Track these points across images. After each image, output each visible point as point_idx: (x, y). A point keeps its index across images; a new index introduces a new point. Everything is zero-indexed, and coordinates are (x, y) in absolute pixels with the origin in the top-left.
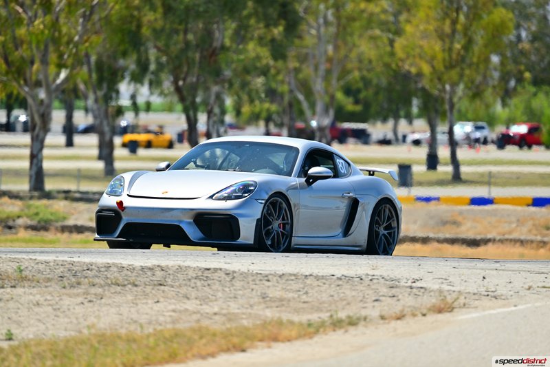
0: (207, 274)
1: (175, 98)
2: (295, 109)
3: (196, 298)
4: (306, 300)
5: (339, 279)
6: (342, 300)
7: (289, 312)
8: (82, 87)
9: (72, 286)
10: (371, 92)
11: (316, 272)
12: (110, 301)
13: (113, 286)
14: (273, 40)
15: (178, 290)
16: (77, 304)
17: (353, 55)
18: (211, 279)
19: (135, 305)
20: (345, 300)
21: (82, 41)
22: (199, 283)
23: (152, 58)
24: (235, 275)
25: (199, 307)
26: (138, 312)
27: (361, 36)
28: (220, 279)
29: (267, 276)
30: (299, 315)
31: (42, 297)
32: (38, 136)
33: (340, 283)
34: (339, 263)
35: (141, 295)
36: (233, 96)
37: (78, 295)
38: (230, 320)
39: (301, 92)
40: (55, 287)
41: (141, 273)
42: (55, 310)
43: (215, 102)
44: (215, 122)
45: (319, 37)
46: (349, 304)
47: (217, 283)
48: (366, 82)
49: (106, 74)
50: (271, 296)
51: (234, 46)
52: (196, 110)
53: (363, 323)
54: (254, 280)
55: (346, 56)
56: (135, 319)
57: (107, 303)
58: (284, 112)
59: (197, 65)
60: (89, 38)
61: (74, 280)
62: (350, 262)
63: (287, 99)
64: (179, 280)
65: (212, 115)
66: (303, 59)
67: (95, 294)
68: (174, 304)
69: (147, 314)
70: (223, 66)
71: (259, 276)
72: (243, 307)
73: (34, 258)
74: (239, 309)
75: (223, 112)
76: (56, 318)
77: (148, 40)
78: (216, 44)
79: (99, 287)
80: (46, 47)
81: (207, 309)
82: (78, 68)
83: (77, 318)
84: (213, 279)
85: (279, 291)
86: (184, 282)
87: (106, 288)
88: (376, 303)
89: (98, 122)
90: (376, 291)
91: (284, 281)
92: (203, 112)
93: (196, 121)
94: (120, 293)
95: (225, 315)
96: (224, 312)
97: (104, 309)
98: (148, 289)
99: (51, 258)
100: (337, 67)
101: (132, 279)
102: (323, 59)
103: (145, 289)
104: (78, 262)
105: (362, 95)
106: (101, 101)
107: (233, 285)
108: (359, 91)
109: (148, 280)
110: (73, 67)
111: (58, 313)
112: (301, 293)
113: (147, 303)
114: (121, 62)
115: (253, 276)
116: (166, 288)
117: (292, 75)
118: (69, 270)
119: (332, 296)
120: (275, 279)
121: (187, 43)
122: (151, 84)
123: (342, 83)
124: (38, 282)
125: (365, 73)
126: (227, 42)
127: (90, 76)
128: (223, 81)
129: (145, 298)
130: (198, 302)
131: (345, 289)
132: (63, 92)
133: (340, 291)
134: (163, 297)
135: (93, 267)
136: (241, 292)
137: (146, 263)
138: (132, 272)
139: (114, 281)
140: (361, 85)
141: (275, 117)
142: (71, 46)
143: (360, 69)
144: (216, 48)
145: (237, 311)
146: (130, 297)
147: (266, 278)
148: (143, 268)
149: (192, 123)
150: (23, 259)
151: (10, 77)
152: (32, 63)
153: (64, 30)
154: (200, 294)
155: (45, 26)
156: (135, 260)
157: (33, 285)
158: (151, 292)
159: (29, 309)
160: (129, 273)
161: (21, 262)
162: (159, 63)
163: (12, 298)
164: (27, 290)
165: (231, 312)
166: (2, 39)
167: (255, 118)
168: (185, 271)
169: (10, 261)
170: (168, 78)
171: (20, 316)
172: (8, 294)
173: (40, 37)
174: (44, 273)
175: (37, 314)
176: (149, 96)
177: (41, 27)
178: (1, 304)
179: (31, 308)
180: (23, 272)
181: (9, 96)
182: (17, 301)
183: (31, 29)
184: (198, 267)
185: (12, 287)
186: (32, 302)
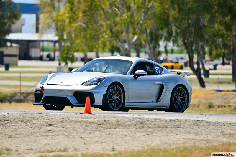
0: (198, 123)
1: (184, 48)
3: (193, 133)
7: (234, 139)
8: (143, 42)
9: (140, 128)
13: (158, 128)
14: (226, 23)
15: (186, 130)
16: (142, 136)
18: (200, 125)
19: (167, 136)
21: (144, 23)
22: (194, 127)
23: (174, 31)
24: (210, 123)
25: (195, 137)
26: (168, 139)
28: (203, 125)
29: (224, 124)
31: (127, 133)
35: (170, 132)
36: (208, 47)
37: (143, 132)
38: (208, 143)
40: (132, 128)
41: (170, 122)
43: (201, 49)
44: (201, 58)
47: (203, 127)
49: (154, 37)
50: (226, 132)
51: (209, 25)
52: (193, 53)
54: (218, 126)
56: (167, 142)
57: (155, 135)
58: (231, 53)
59: (193, 34)
60: (146, 22)
61: (141, 125)
63: (232, 48)
64: (186, 125)
65: (200, 55)
67: (150, 132)
68: (184, 136)
69: (172, 140)
70: (204, 34)
71: (220, 123)
72: (214, 137)
73: (123, 116)
74: (212, 138)
75: (204, 53)
76: (133, 142)
77: (172, 22)
78: (201, 24)
79: (152, 128)
80: (128, 26)
81: (198, 138)
82: (142, 35)
83: (142, 142)
85: (229, 130)
86: (188, 126)
87: (155, 129)
89: (150, 58)
91: (231, 126)
92: (196, 54)
93: (193, 57)
94: (161, 131)
95: (206, 140)
96: (206, 139)
97: (154, 138)
98: (173, 129)
101: (166, 125)
103: (172, 129)
104: (143, 118)
106: (152, 49)
107: (209, 128)
109: (173, 125)
110: (140, 34)
111: (134, 139)
113: (172, 135)
114: (161, 32)
115: (218, 124)
116: (180, 129)
117: (234, 37)
118: (139, 121)
120: (227, 125)
121: (189, 24)
122: (173, 42)
124: (125, 126)
126: (206, 24)
127: (147, 38)
128: (205, 40)
129: (171, 133)
130: (194, 135)
132: (136, 45)
134: (179, 133)
135: (149, 120)
136: (213, 131)
137: (172, 118)
138: (166, 122)
139: (158, 126)
141: (227, 55)
142: (139, 25)
144: (201, 26)
145: (211, 139)
146: (165, 133)
148: (170, 120)
149: (191, 58)
150: (119, 116)
151: (113, 38)
152: (122, 32)
153: (136, 18)
154: (195, 131)
155: (128, 17)
156: (167, 117)
157: (123, 127)
158: (174, 131)
159: (122, 138)
160: (164, 122)
161: (118, 118)
162: (176, 33)
163: (114, 133)
164: (120, 129)
165: (209, 139)
166: (109, 22)
167: (218, 56)
168: (188, 122)
169: (113, 117)
170: (180, 39)
171: (118, 141)
172: (113, 131)
173: (126, 22)
174: (128, 122)
175: (125, 140)
176: (172, 47)
177: (126, 17)
178: (110, 136)
179: (123, 137)
180: (119, 122)
181: (112, 47)
182: (116, 135)
183: (122, 18)
184: (194, 120)
185: (114, 128)
186: (123, 135)
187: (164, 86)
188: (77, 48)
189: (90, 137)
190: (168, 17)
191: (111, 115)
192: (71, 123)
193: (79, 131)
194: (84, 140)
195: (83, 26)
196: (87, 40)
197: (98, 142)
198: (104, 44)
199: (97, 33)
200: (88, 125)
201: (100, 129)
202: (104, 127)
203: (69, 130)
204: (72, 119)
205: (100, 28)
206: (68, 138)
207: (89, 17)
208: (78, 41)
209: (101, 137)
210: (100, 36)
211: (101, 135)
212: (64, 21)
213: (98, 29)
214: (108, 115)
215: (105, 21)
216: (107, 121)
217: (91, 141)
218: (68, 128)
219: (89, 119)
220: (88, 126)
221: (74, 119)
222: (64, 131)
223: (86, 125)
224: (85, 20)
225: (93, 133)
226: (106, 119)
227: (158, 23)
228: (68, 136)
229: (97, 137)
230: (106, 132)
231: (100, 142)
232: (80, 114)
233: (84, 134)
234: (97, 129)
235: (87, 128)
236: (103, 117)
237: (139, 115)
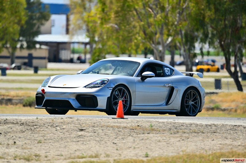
0: (235, 128)
1: (220, 50)
3: (230, 139)
8: (178, 44)
9: (175, 133)
13: (193, 133)
15: (222, 135)
16: (177, 141)
19: (202, 142)
21: (178, 24)
22: (232, 132)
23: (210, 32)
25: (232, 142)
26: (204, 145)
28: (241, 130)
31: (161, 138)
37: (177, 137)
40: (167, 134)
41: (206, 127)
43: (238, 51)
44: (238, 60)
47: (240, 132)
49: (189, 39)
52: (229, 55)
56: (203, 148)
57: (191, 140)
59: (230, 35)
60: (181, 23)
61: (175, 130)
64: (223, 130)
65: (237, 57)
67: (185, 137)
68: (221, 141)
69: (208, 145)
70: (242, 35)
73: (157, 120)
75: (242, 56)
76: (168, 147)
77: (208, 23)
78: (239, 25)
79: (187, 134)
80: (162, 27)
81: (235, 143)
82: (177, 36)
83: (177, 147)
84: (238, 130)
86: (225, 131)
87: (190, 134)
89: (185, 60)
92: (233, 56)
93: (230, 60)
94: (196, 136)
95: (243, 146)
96: (243, 144)
97: (189, 143)
98: (209, 134)
99: (165, 120)
101: (202, 130)
103: (207, 135)
104: (177, 122)
106: (187, 51)
109: (209, 130)
110: (174, 36)
111: (169, 145)
113: (208, 141)
114: (196, 33)
116: (217, 134)
118: (173, 126)
121: (225, 25)
122: (210, 43)
124: (159, 131)
126: (244, 25)
128: (242, 42)
129: (207, 138)
132: (170, 47)
134: (216, 138)
135: (184, 125)
137: (208, 123)
138: (202, 127)
139: (193, 131)
142: (174, 26)
144: (238, 27)
146: (201, 138)
148: (206, 125)
149: (228, 60)
150: (153, 121)
151: (146, 40)
152: (156, 34)
153: (170, 19)
154: (232, 137)
155: (162, 17)
156: (203, 121)
157: (157, 132)
158: (210, 136)
160: (200, 127)
161: (152, 122)
162: (212, 34)
163: (148, 139)
164: (154, 135)
166: (142, 23)
168: (225, 126)
169: (147, 122)
170: (217, 41)
171: (151, 147)
172: (146, 136)
173: (160, 23)
174: (162, 127)
175: (159, 145)
176: (208, 49)
177: (160, 18)
178: (143, 141)
179: (156, 143)
180: (153, 127)
181: (146, 49)
182: (150, 140)
183: (156, 19)
184: (231, 125)
185: (148, 133)
186: (157, 140)
187: (174, 88)
188: (109, 51)
189: (122, 143)
190: (204, 18)
191: (144, 120)
192: (103, 128)
193: (111, 136)
194: (117, 145)
195: (116, 28)
196: (119, 42)
197: (131, 147)
198: (137, 46)
199: (130, 35)
200: (120, 130)
201: (133, 134)
202: (137, 132)
203: (100, 135)
204: (104, 124)
205: (133, 29)
206: (100, 143)
207: (121, 18)
208: (110, 43)
209: (134, 142)
210: (133, 37)
211: (134, 140)
212: (95, 22)
213: (131, 31)
214: (141, 119)
215: (138, 22)
216: (140, 126)
218: (100, 133)
219: (121, 124)
220: (121, 131)
221: (106, 124)
222: (96, 136)
223: (118, 130)
224: (117, 20)
225: (126, 138)
226: (140, 124)
227: (194, 24)
228: (100, 142)
229: (130, 142)
230: (139, 137)
231: (133, 147)
232: (113, 118)
233: (116, 140)
234: (130, 134)
235: (119, 133)
236: (136, 121)
237: (174, 119)
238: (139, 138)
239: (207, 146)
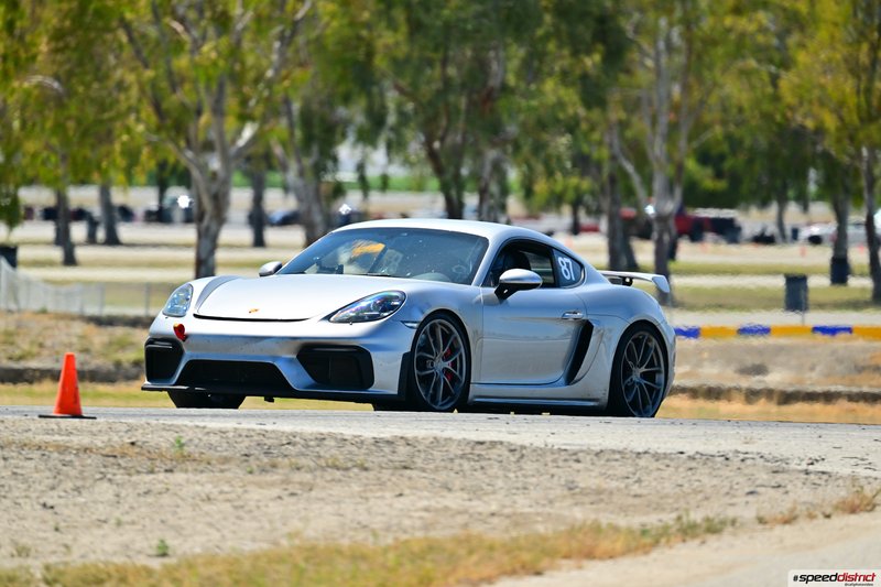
0: (479, 450)
1: (428, 170)
2: (620, 186)
3: (462, 489)
4: (639, 492)
5: (692, 458)
6: (696, 492)
7: (612, 512)
8: (278, 150)
9: (263, 470)
10: (742, 158)
11: (654, 447)
12: (323, 495)
13: (329, 470)
14: (585, 77)
15: (432, 476)
16: (272, 499)
17: (713, 100)
18: (485, 459)
19: (363, 501)
20: (701, 492)
21: (278, 79)
22: (466, 465)
23: (391, 106)
24: (524, 452)
25: (467, 503)
26: (369, 511)
27: (725, 70)
28: (500, 459)
29: (575, 454)
30: (626, 516)
31: (215, 487)
32: (208, 229)
33: (693, 464)
34: (692, 432)
35: (375, 485)
36: (519, 166)
37: (272, 484)
38: (516, 524)
39: (628, 158)
40: (235, 472)
41: (373, 448)
42: (236, 508)
43: (491, 175)
45: (658, 71)
46: (707, 498)
47: (496, 465)
48: (734, 143)
49: (317, 131)
50: (582, 485)
51: (523, 85)
52: (461, 188)
53: (729, 529)
54: (554, 461)
55: (702, 102)
56: (365, 523)
57: (320, 496)
58: (602, 190)
59: (462, 117)
60: (289, 73)
61: (266, 460)
62: (709, 432)
63: (606, 170)
64: (434, 460)
65: (487, 196)
66: (633, 106)
67: (301, 483)
68: (428, 498)
69: (383, 514)
70: (505, 117)
71: (563, 453)
72: (538, 503)
73: (202, 424)
74: (531, 506)
75: (505, 191)
76: (239, 522)
77: (384, 75)
78: (494, 82)
79: (307, 472)
80: (221, 87)
81: (478, 506)
82: (273, 121)
83: (271, 522)
84: (489, 459)
85: (595, 477)
86: (443, 464)
87: (318, 473)
88: (750, 498)
89: (304, 208)
90: (750, 478)
91: (602, 462)
92: (471, 191)
94: (340, 481)
95: (508, 516)
96: (507, 511)
97: (315, 506)
98: (385, 475)
99: (229, 424)
100: (688, 120)
101: (359, 459)
102: (665, 108)
103: (379, 475)
104: (273, 431)
105: (727, 165)
106: (309, 175)
107: (521, 469)
108: (722, 158)
109: (385, 460)
110: (264, 120)
111: (241, 513)
112: (630, 481)
113: (382, 497)
114: (342, 111)
115: (553, 453)
116: (414, 474)
117: (616, 131)
118: (259, 445)
119: (681, 486)
120: (588, 458)
121: (447, 81)
122: (389, 147)
123: (695, 144)
124: (209, 463)
125: (732, 128)
126: (511, 80)
127: (292, 134)
128: (505, 142)
129: (381, 490)
130: (466, 496)
131: (701, 474)
132: (249, 159)
133: (694, 478)
134: (409, 488)
135: (297, 439)
136: (534, 480)
137: (383, 433)
138: (359, 448)
139: (330, 462)
140: (725, 148)
141: (588, 198)
142: (261, 86)
143: (724, 123)
144: (492, 89)
145: (527, 510)
146: (356, 488)
147: (574, 457)
148: (376, 441)
149: (455, 209)
150: (186, 426)
151: (163, 135)
152: (199, 113)
153: (250, 60)
154: (468, 483)
155: (219, 53)
156: (363, 428)
157: (201, 468)
158: (389, 480)
159: (195, 506)
160: (354, 449)
161: (182, 431)
162: (401, 114)
163: (168, 489)
164: (191, 476)
165: (519, 511)
166: (149, 74)
167: (555, 202)
168: (444, 446)
169: (164, 429)
170: (416, 137)
171: (180, 519)
172: (161, 482)
173: (211, 71)
174: (219, 449)
175: (207, 514)
176: (386, 166)
177: (213, 55)
178: (150, 499)
179: (197, 505)
180: (185, 448)
181: (162, 165)
182: (176, 494)
183: (197, 58)
184: (464, 439)
185: (166, 471)
186: (199, 495)
187: (592, 327)
188: (30, 173)
189: (75, 505)
190: (370, 55)
191: (154, 422)
192: (6, 453)
193: (34, 482)
194: (56, 513)
195: (56, 90)
196: (66, 142)
197: (105, 522)
198: (132, 157)
199: (106, 116)
200: (68, 458)
201: (114, 475)
202: (130, 465)
204: (11, 438)
205: (115, 94)
207: (75, 56)
208: (32, 145)
209: (118, 502)
210: (118, 125)
211: (118, 496)
213: (108, 101)
214: (144, 420)
215: (133, 70)
216: (139, 443)
217: (80, 519)
219: (72, 438)
220: (71, 461)
221: (17, 437)
223: (62, 457)
224: (61, 64)
225: (87, 488)
226: (138, 437)
227: (334, 76)
229: (102, 503)
230: (135, 486)
231: (113, 521)
232: (41, 416)
233: (54, 493)
234: (102, 473)
235: (65, 468)
236: (124, 428)
237: (260, 421)
238: (135, 489)
239: (380, 518)
